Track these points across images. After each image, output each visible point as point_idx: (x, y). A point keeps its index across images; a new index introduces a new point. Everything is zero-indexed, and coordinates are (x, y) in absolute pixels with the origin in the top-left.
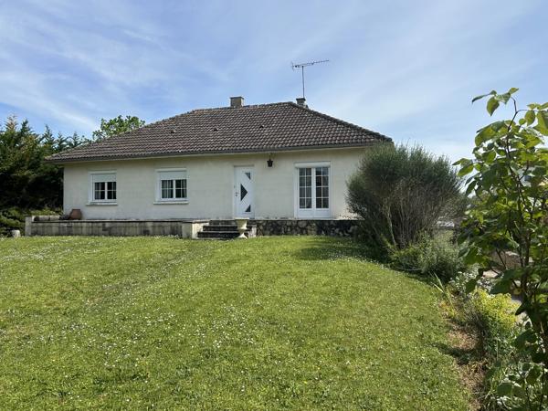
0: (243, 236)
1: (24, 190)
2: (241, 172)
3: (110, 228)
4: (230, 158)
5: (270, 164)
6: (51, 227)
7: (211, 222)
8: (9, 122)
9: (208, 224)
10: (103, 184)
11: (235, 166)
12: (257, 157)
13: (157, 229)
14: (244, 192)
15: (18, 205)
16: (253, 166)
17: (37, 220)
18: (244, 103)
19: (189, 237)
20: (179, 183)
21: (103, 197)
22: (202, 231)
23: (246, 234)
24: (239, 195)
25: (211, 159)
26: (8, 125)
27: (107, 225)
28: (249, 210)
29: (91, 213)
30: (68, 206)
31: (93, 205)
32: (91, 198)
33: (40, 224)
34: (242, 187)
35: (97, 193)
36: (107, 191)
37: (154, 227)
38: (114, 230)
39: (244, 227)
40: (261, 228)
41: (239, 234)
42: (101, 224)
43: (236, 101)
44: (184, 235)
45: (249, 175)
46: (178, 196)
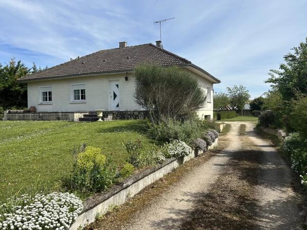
0: (100, 120)
1: (19, 98)
2: (114, 84)
3: (42, 116)
4: (107, 76)
5: (126, 79)
6: (15, 116)
7: (90, 112)
8: (11, 61)
9: (87, 114)
10: (46, 92)
11: (110, 81)
12: (120, 75)
13: (64, 117)
14: (115, 96)
15: (17, 105)
16: (118, 80)
17: (9, 112)
18: (126, 45)
19: (73, 121)
20: (82, 91)
21: (46, 100)
22: (83, 117)
23: (103, 119)
24: (113, 97)
25: (97, 77)
26: (11, 63)
27: (41, 114)
28: (118, 106)
29: (40, 109)
30: (30, 105)
31: (41, 104)
32: (41, 101)
33: (11, 114)
34: (114, 93)
35: (43, 98)
36: (48, 97)
37: (62, 115)
38: (44, 117)
39: (101, 115)
40: (115, 116)
41: (98, 119)
42: (38, 114)
43: (122, 44)
44: (71, 119)
45: (117, 86)
46: (82, 98)
